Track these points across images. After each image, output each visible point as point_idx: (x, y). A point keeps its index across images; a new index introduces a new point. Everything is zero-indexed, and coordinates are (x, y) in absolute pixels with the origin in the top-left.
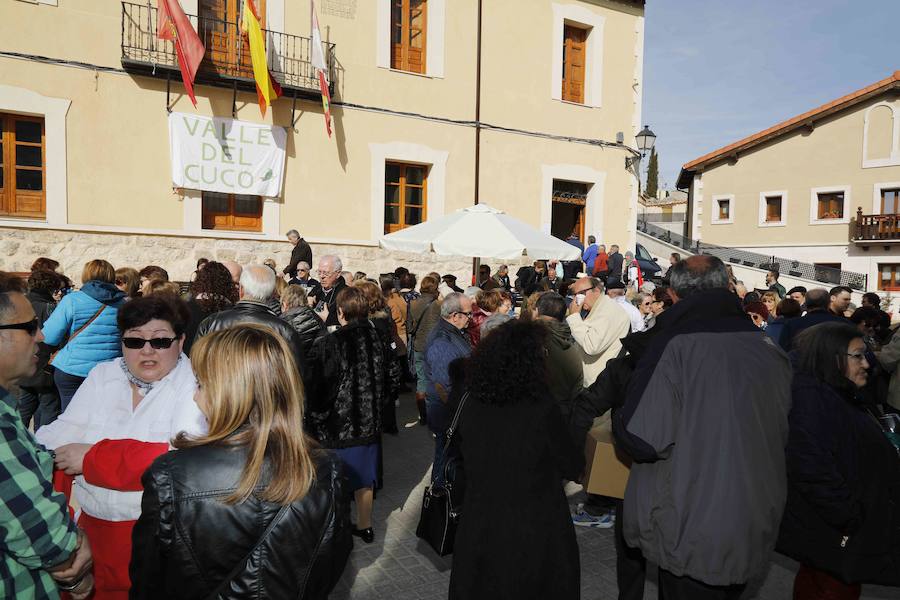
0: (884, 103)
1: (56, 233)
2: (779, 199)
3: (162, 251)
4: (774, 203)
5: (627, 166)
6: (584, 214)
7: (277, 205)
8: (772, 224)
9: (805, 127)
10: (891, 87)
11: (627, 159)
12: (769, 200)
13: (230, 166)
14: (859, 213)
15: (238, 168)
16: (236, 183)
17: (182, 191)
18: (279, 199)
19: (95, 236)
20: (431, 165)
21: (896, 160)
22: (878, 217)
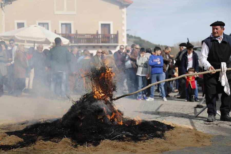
21: (65, 12)
22: (62, 34)
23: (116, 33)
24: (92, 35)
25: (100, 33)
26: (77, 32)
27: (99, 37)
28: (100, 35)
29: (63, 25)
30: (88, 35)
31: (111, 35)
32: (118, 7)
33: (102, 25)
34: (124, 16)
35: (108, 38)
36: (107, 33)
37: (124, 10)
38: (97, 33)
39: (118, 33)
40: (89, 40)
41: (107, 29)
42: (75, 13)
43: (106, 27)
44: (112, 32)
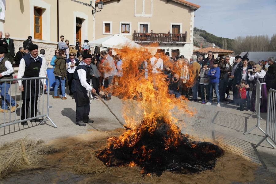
2: (109, 24)
4: (108, 26)
5: (93, 14)
6: (80, 30)
7: (3, 23)
8: (107, 33)
11: (92, 11)
12: (106, 24)
14: (135, 32)
18: (4, 21)
20: (45, 9)
21: (144, 15)
22: (140, 33)
23: (184, 33)
24: (166, 34)
25: (171, 32)
26: (152, 32)
27: (170, 36)
28: (171, 34)
29: (141, 26)
30: (161, 35)
31: (181, 34)
32: (187, 11)
33: (173, 26)
34: (193, 18)
35: (178, 37)
36: (176, 33)
37: (193, 13)
38: (169, 33)
39: (186, 33)
41: (177, 29)
42: (151, 15)
43: (176, 27)
44: (181, 32)
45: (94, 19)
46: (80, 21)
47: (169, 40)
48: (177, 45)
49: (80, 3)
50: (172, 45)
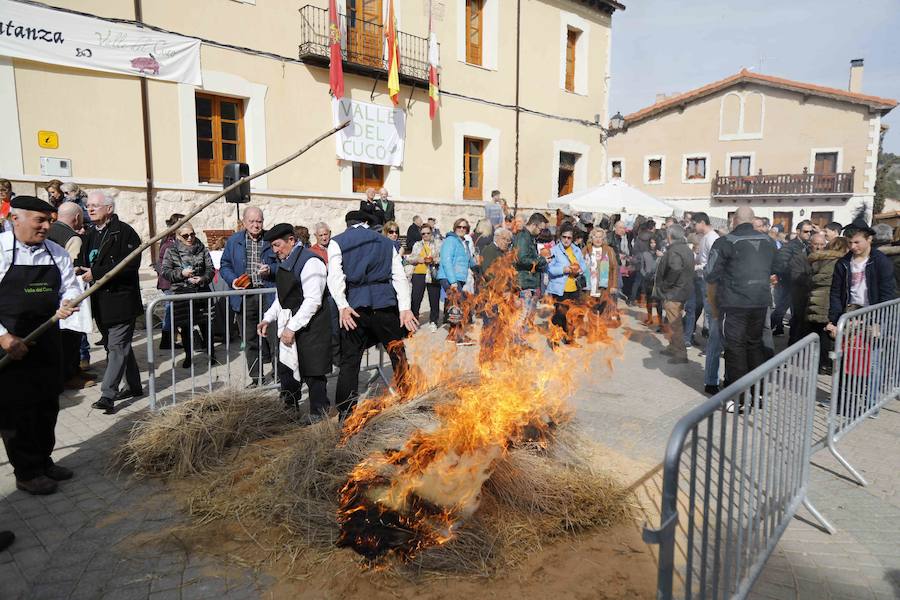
0: (735, 92)
1: (259, 197)
2: (659, 161)
3: (327, 211)
4: (655, 165)
5: (601, 142)
6: (572, 177)
7: (398, 172)
8: (654, 182)
9: (680, 106)
10: (739, 81)
11: (601, 136)
12: (652, 162)
13: (371, 142)
14: (717, 175)
15: (377, 143)
16: (374, 155)
17: (342, 162)
18: (400, 168)
19: (284, 200)
20: (489, 140)
21: (741, 135)
22: (730, 178)
23: (848, 171)
24: (796, 176)
25: (811, 170)
26: (760, 173)
27: (808, 180)
28: (810, 175)
29: (733, 161)
30: (784, 178)
31: (838, 174)
32: (862, 116)
33: (818, 155)
35: (831, 181)
36: (827, 172)
37: (877, 121)
38: (805, 172)
39: (853, 171)
40: (785, 187)
41: (831, 163)
42: (760, 135)
43: (827, 158)
44: (839, 170)
45: (603, 151)
46: (568, 158)
47: (804, 188)
48: (828, 200)
49: (571, 120)
50: (812, 200)
